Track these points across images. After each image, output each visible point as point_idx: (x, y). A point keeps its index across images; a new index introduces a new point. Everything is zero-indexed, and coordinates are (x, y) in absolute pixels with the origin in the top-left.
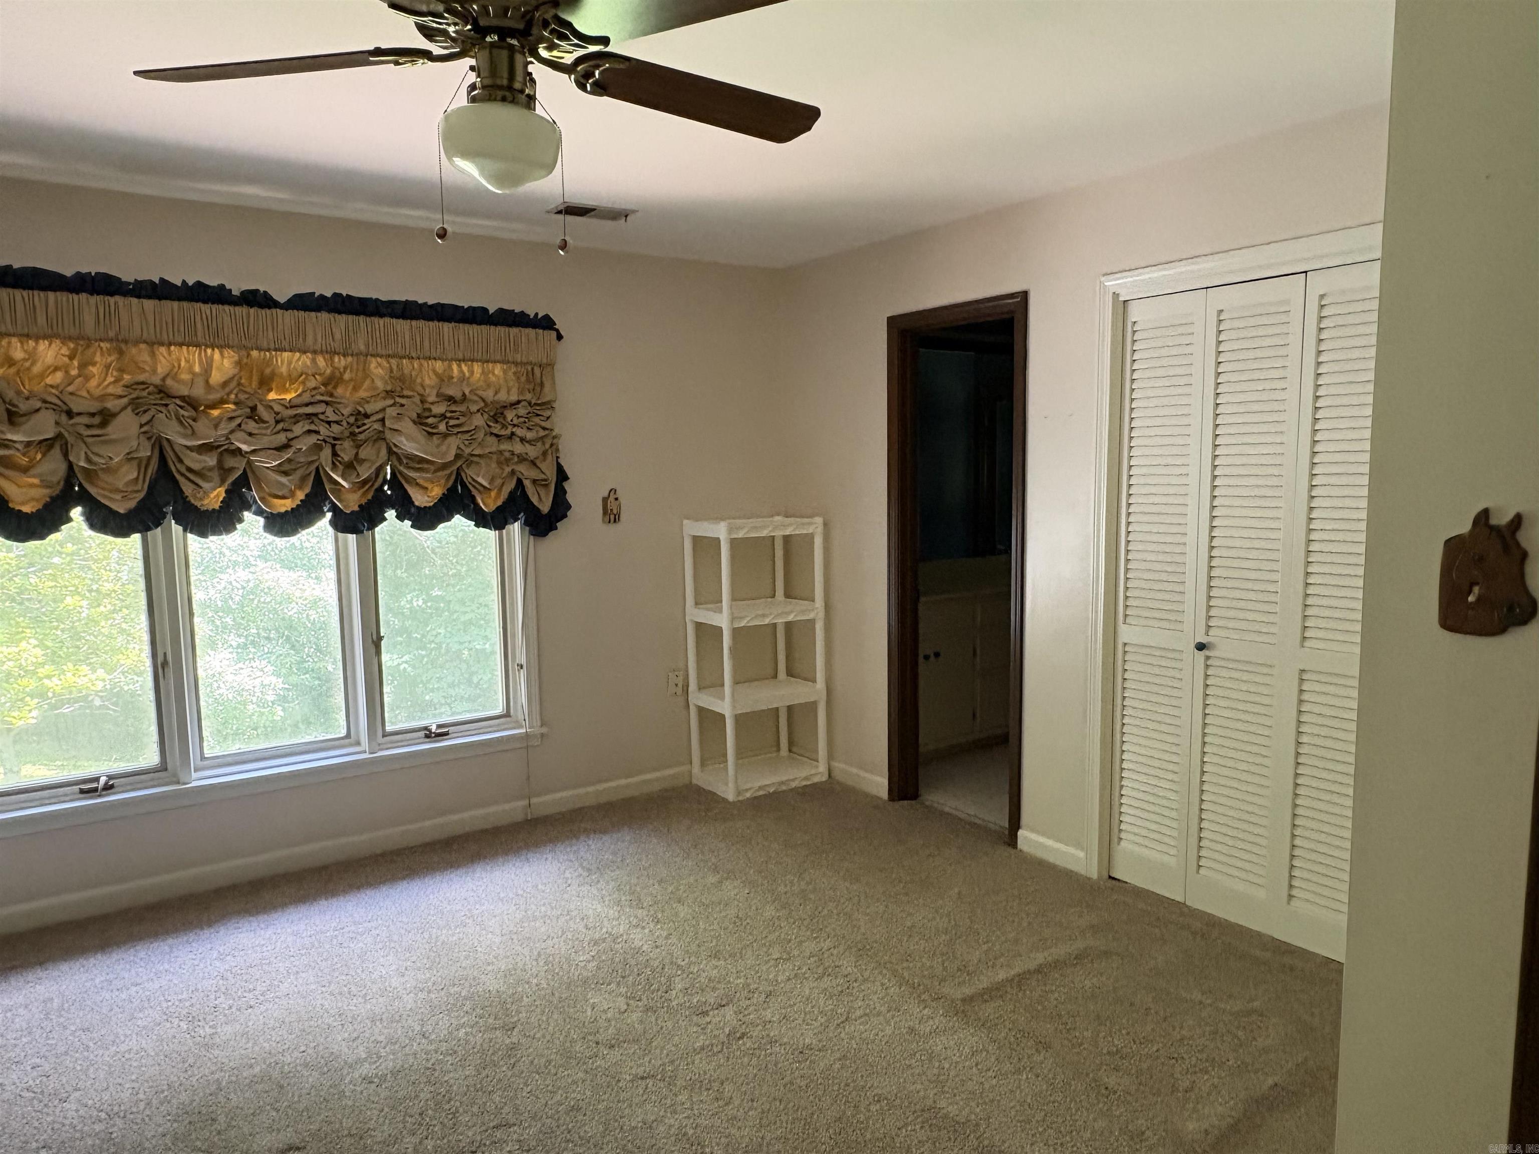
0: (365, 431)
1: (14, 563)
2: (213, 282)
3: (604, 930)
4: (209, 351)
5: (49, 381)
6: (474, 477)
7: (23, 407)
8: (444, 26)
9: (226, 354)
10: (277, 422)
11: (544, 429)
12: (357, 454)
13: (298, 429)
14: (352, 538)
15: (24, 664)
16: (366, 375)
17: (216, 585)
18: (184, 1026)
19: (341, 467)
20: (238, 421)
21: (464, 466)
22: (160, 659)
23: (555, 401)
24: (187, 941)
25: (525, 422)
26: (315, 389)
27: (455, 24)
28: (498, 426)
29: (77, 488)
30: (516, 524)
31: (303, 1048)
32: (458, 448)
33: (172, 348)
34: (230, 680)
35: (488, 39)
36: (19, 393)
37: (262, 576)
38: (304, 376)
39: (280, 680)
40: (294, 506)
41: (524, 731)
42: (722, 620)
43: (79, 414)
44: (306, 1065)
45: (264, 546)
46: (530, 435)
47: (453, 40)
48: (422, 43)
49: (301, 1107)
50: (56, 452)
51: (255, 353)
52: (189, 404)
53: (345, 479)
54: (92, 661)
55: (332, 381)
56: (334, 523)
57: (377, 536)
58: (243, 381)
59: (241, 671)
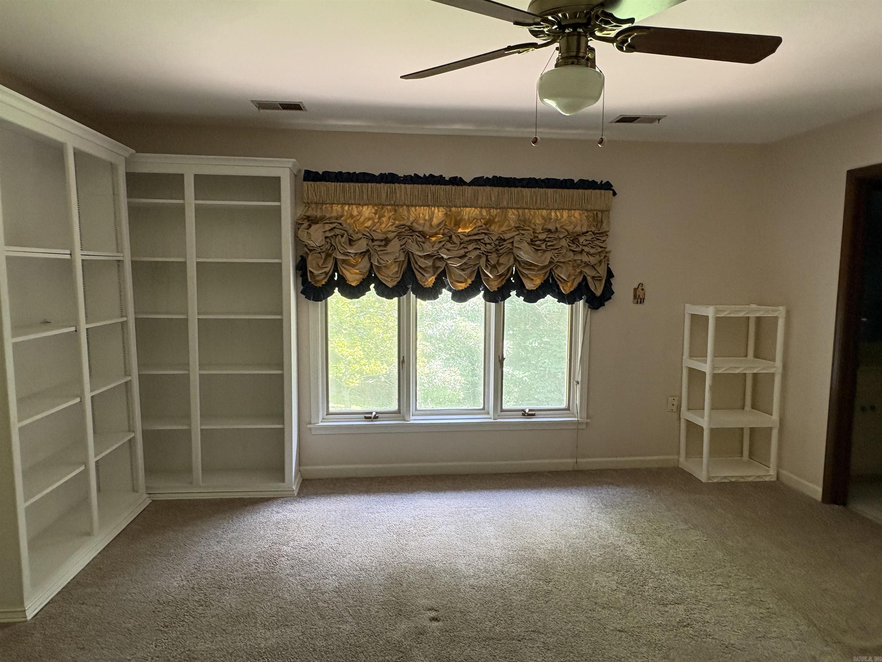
0: (503, 248)
1: (355, 310)
2: (437, 174)
3: (610, 541)
4: (433, 208)
5: (366, 225)
6: (559, 274)
7: (355, 237)
8: (542, 29)
9: (440, 210)
10: (461, 244)
11: (601, 247)
12: (498, 260)
13: (471, 247)
14: (493, 305)
15: (356, 358)
16: (506, 218)
17: (437, 327)
18: (395, 536)
19: (490, 268)
20: (443, 243)
21: (554, 268)
22: (401, 360)
23: (608, 231)
24: (401, 498)
25: (590, 243)
26: (481, 226)
27: (547, 27)
28: (575, 246)
29: (373, 275)
30: (581, 301)
31: (444, 562)
32: (551, 258)
33: (417, 208)
34: (440, 376)
35: (567, 31)
36: (354, 231)
37: (458, 324)
38: (475, 220)
39: (463, 379)
40: (466, 287)
41: (576, 419)
42: (706, 368)
43: (376, 240)
44: (444, 571)
45: (461, 309)
46: (592, 251)
47: (548, 35)
48: (533, 40)
49: (440, 591)
50: (366, 258)
51: (453, 209)
52: (422, 236)
53: (491, 273)
54: (382, 359)
55: (489, 222)
56: (485, 296)
57: (505, 305)
58: (447, 223)
59: (445, 372)
